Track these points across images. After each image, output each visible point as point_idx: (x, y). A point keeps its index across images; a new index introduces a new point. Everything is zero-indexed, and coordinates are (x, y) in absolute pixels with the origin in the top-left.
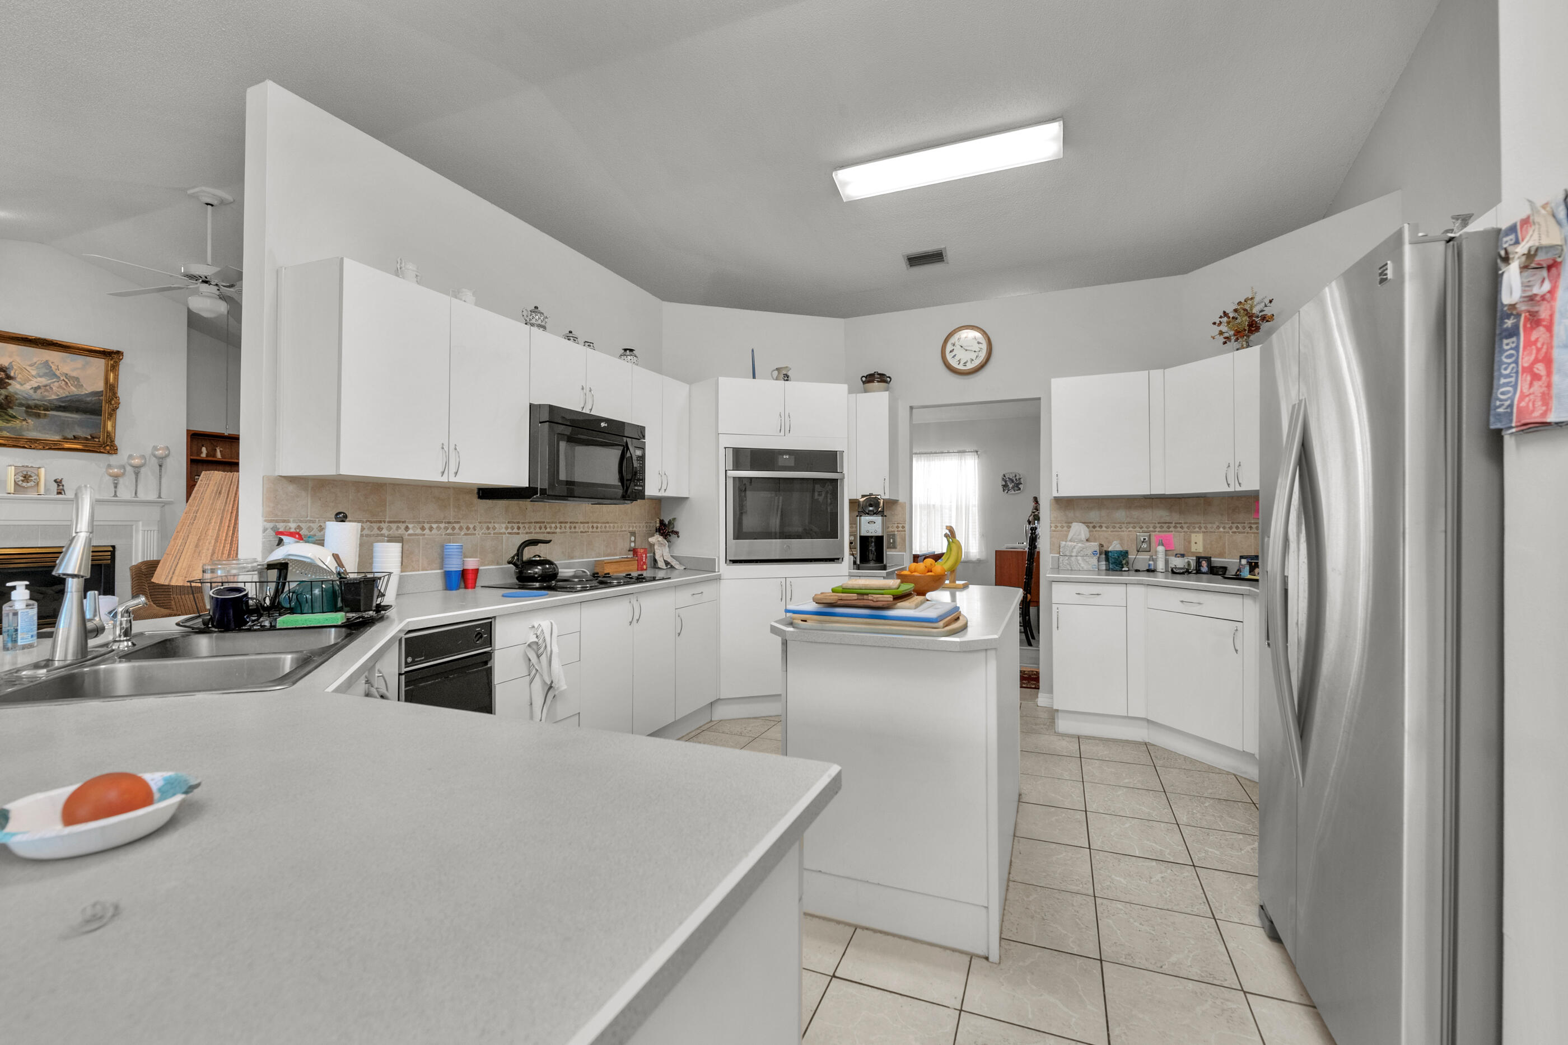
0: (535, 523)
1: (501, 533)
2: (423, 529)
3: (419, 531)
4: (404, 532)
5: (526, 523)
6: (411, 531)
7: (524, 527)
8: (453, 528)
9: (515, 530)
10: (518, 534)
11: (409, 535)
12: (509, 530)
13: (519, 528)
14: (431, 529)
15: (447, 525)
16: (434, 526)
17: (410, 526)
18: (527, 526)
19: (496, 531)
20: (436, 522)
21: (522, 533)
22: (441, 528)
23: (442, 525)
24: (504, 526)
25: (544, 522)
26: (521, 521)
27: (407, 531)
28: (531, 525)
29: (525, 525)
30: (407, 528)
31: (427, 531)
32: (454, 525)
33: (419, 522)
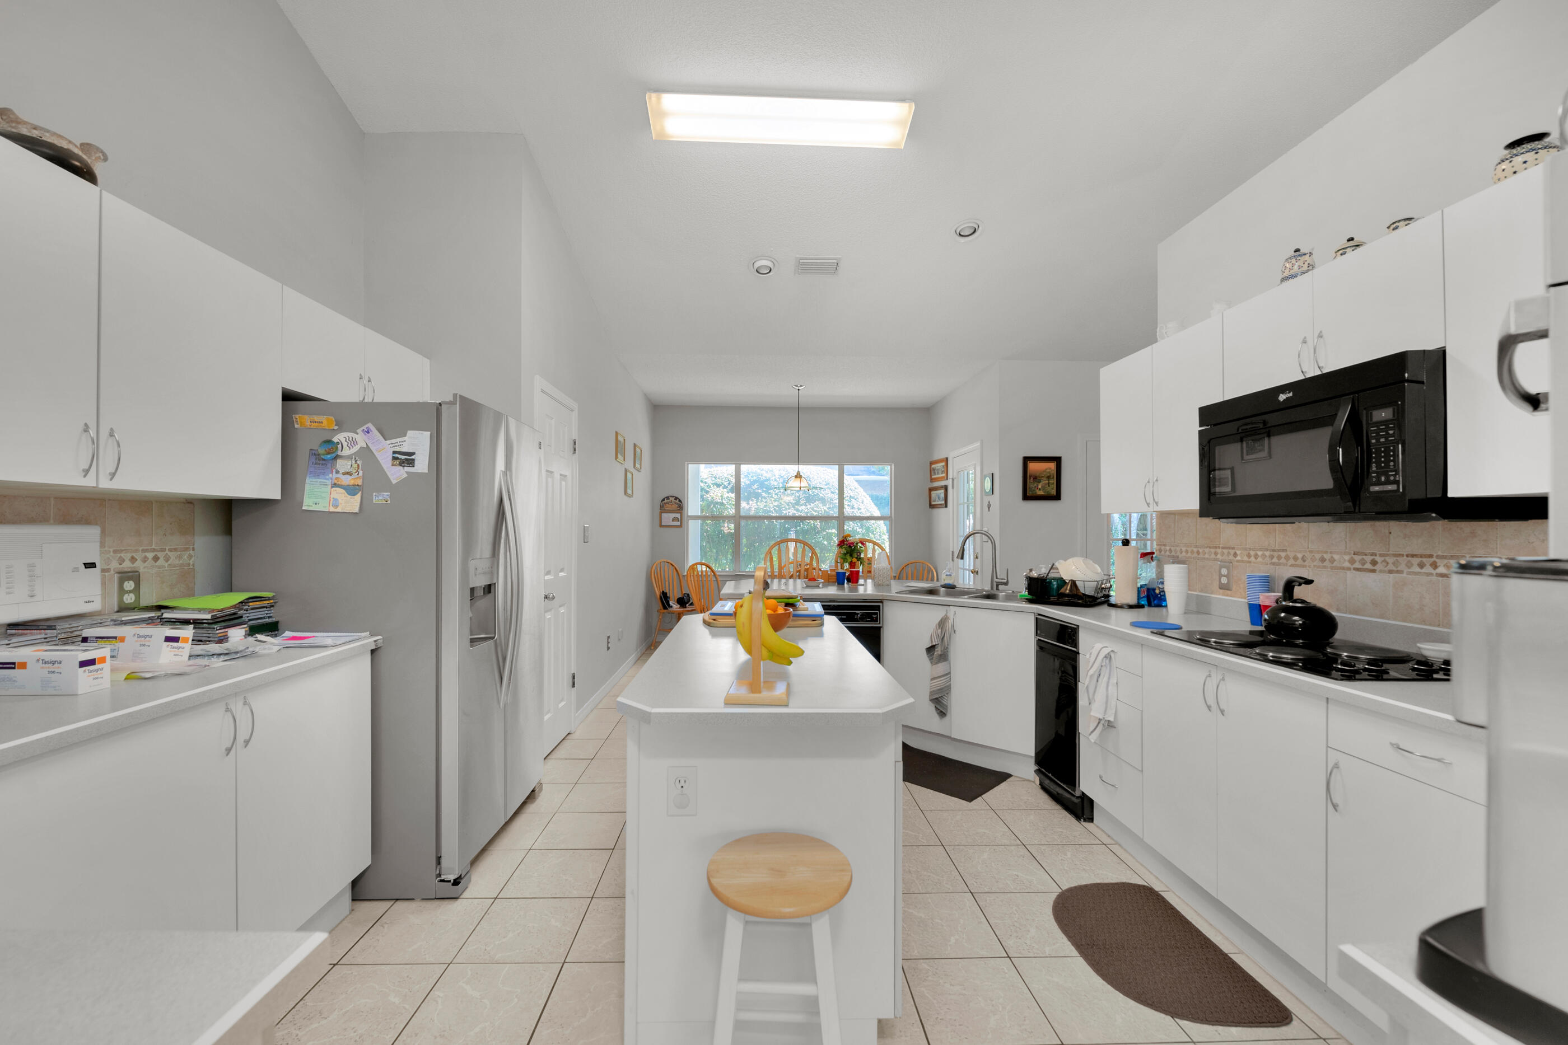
0: (1407, 556)
1: (1343, 568)
2: (1249, 556)
3: (1246, 558)
4: (1233, 558)
5: (1387, 555)
6: (1238, 558)
7: (1384, 561)
8: (1279, 557)
9: (1368, 566)
10: (1374, 571)
11: (1238, 561)
12: (1357, 565)
13: (1374, 563)
14: (1256, 556)
15: (1272, 553)
16: (1260, 553)
17: (1238, 552)
18: (1390, 560)
19: (1334, 565)
20: (1260, 550)
21: (1381, 571)
22: (1266, 556)
23: (1267, 553)
24: (1347, 558)
25: (1431, 556)
26: (1378, 553)
27: (1236, 557)
28: (1400, 559)
29: (1387, 558)
30: (1235, 555)
31: (1252, 559)
32: (1280, 553)
33: (1245, 549)
